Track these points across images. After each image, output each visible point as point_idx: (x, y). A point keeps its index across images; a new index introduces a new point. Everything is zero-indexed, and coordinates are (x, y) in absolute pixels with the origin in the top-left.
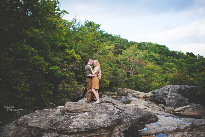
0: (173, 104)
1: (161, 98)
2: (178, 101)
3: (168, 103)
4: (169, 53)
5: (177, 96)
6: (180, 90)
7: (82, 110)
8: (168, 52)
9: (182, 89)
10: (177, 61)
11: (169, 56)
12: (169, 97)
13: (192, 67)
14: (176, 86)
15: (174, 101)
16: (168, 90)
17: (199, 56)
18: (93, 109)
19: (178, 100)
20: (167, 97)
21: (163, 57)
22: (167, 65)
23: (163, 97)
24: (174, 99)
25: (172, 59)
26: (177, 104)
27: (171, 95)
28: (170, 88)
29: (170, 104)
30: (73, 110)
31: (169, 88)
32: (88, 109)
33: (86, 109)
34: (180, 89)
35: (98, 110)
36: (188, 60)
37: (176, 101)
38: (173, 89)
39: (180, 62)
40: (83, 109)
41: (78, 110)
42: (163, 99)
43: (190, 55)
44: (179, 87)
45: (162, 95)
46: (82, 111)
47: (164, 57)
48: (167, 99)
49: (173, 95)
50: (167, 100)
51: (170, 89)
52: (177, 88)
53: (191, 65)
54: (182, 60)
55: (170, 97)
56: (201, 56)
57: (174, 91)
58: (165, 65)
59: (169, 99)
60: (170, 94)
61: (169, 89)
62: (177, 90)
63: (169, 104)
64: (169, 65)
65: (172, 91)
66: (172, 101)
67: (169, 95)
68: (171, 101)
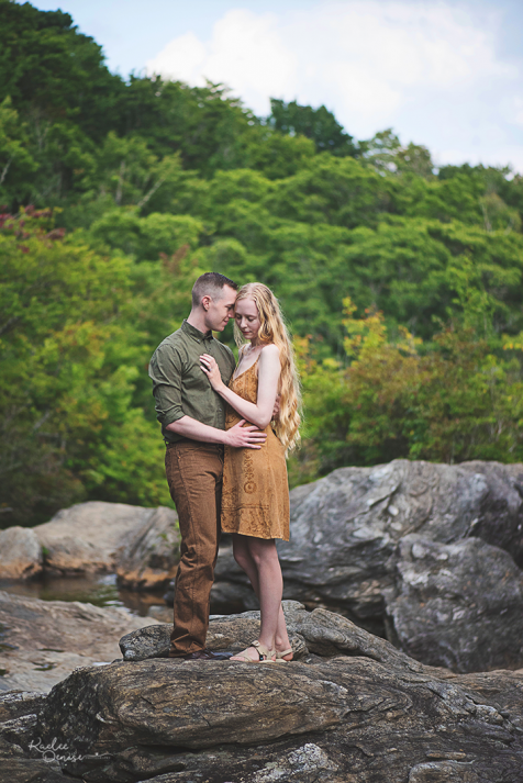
0: (455, 643)
1: (329, 585)
2: (491, 612)
3: (411, 634)
4: (112, 101)
5: (478, 572)
6: (489, 516)
7: (264, 727)
8: (102, 83)
9: (502, 505)
10: (196, 192)
11: (112, 135)
12: (413, 577)
13: (358, 261)
14: (448, 471)
15: (459, 614)
16: (386, 512)
17: (396, 144)
18: (337, 711)
19: (486, 602)
20: (394, 577)
21: (55, 134)
22: (121, 230)
23: (347, 580)
24: (456, 599)
25: (145, 166)
26: (482, 644)
27: (429, 562)
28: (399, 490)
29: (432, 642)
30: (196, 734)
31: (385, 492)
32: (303, 713)
33: (293, 719)
34: (489, 503)
35: (382, 724)
36: (310, 189)
37: (474, 619)
38: (428, 498)
39: (224, 198)
40: (266, 714)
41: (232, 725)
42: (352, 602)
43: (308, 132)
44: (482, 486)
45: (336, 562)
46: (261, 735)
47: (65, 141)
48: (398, 593)
49: (446, 564)
50: (404, 611)
51: (402, 501)
52: (458, 489)
53: (349, 242)
54: (243, 182)
55: (422, 578)
56: (412, 147)
57: (435, 521)
58: (103, 231)
59: (418, 593)
60: (418, 551)
61: (392, 497)
62: (468, 510)
63: (419, 643)
64: (136, 229)
65: (420, 523)
66: (443, 618)
67: (414, 559)
68: (435, 619)
